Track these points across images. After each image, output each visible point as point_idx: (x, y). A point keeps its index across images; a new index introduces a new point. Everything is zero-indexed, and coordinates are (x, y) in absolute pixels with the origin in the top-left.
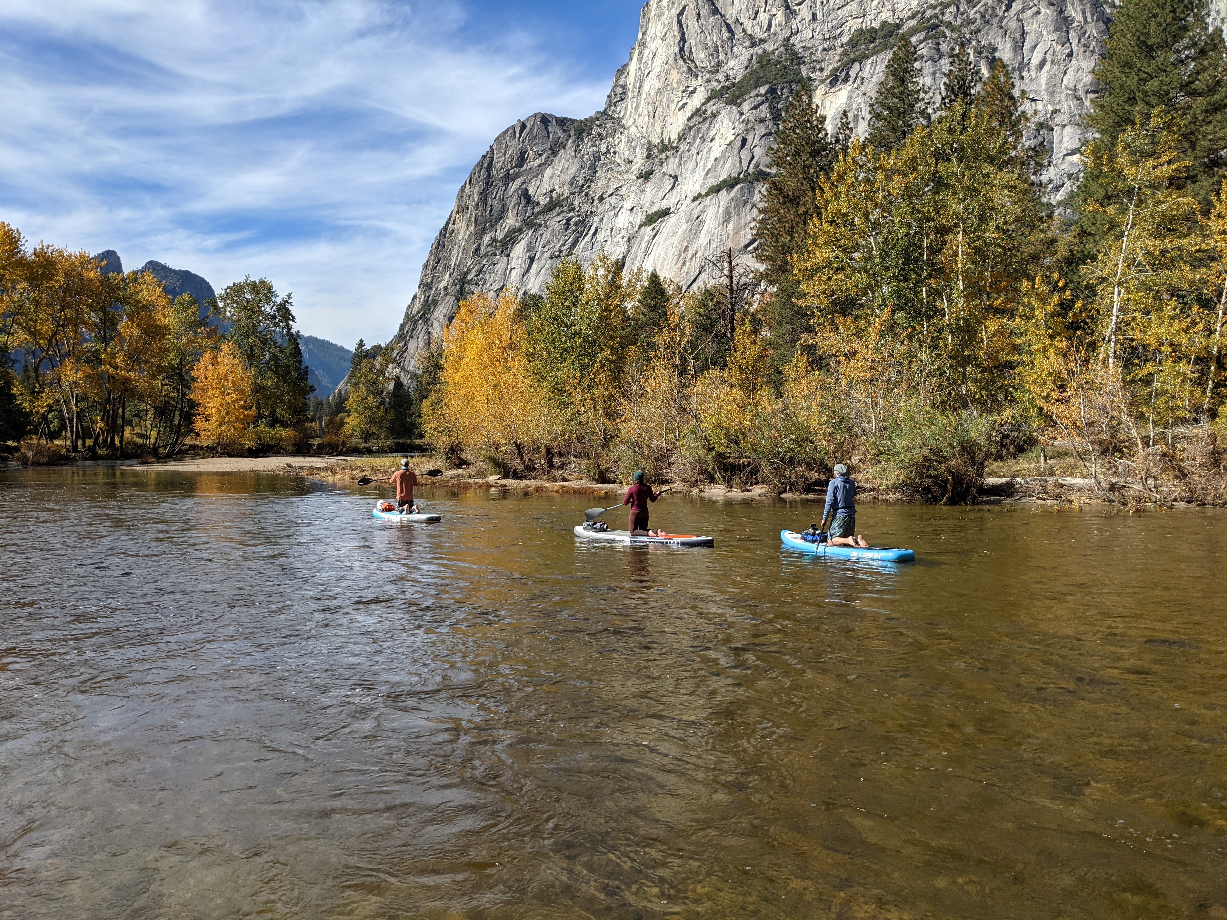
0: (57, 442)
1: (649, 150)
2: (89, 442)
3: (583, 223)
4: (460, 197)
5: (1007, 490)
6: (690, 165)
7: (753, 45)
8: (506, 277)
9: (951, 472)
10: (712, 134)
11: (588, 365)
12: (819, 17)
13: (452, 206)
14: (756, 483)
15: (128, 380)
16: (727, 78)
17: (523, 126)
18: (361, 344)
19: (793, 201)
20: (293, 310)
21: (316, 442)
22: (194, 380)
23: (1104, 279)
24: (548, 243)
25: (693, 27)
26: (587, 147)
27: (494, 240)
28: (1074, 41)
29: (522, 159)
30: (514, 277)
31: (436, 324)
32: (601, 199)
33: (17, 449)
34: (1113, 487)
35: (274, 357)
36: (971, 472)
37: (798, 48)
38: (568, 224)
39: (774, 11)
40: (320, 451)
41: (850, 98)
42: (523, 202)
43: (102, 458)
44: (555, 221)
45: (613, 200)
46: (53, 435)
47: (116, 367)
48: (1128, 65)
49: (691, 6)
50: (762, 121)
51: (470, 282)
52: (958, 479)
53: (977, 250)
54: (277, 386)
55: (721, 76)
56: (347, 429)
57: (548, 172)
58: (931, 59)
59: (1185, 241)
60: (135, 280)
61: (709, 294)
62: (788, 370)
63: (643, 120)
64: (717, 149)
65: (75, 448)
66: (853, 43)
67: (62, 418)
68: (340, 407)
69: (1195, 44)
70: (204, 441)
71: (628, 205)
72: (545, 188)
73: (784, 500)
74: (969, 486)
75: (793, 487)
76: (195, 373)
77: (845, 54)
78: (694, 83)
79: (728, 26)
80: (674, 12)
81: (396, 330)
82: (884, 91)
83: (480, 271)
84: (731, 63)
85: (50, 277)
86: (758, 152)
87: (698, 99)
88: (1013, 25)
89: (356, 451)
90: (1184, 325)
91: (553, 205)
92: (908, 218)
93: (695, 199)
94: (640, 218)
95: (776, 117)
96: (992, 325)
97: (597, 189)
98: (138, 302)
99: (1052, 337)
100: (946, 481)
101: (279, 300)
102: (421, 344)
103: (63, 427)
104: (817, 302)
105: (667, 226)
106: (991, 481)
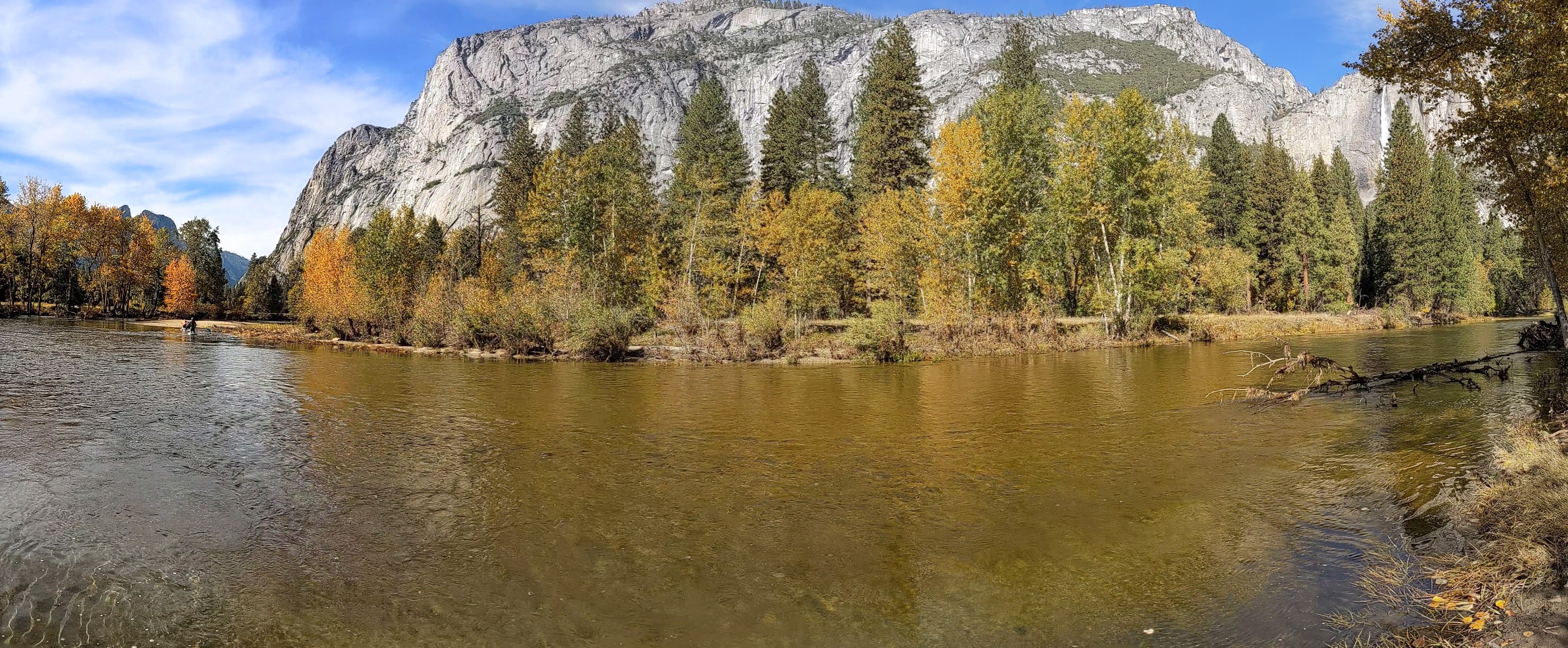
0: (97, 307)
1: (429, 146)
2: (112, 308)
3: (388, 186)
4: (315, 171)
5: (639, 353)
6: (454, 156)
7: (492, 94)
8: (340, 217)
9: (611, 343)
10: (467, 139)
11: (393, 272)
12: (531, 83)
13: (311, 175)
14: (499, 348)
15: (133, 275)
16: (477, 110)
17: (355, 131)
18: (254, 255)
19: (517, 180)
20: (219, 236)
21: (228, 312)
22: (165, 275)
23: (686, 239)
24: (366, 197)
25: (457, 82)
26: (392, 143)
27: (334, 195)
28: (668, 114)
29: (353, 149)
30: (345, 217)
31: (298, 245)
32: (400, 173)
33: (79, 310)
34: (693, 352)
35: (207, 263)
36: (623, 343)
37: (519, 98)
38: (378, 188)
39: (505, 77)
40: (230, 318)
41: (548, 126)
42: (353, 173)
43: (118, 316)
44: (371, 185)
45: (407, 174)
46: (95, 304)
47: (127, 268)
48: (695, 130)
49: (457, 71)
50: (497, 134)
51: (319, 220)
52: (615, 347)
53: (622, 217)
54: (208, 279)
55: (473, 109)
56: (245, 306)
57: (368, 157)
58: (594, 111)
59: (724, 223)
60: (138, 221)
61: (466, 231)
62: (515, 279)
63: (426, 130)
64: (470, 148)
65: (105, 310)
66: (550, 99)
67: (100, 294)
68: (241, 292)
69: (727, 126)
70: (170, 310)
71: (416, 177)
72: (366, 165)
73: (515, 360)
74: (621, 351)
75: (520, 351)
76: (167, 271)
77: (545, 103)
78: (457, 111)
79: (478, 83)
80: (447, 74)
81: (274, 248)
82: (570, 126)
83: (325, 214)
84: (479, 102)
85: (98, 220)
86: (494, 151)
87: (459, 120)
88: (637, 101)
89: (250, 319)
90: (724, 266)
91: (371, 176)
92: (585, 194)
93: (456, 175)
94: (423, 184)
95: (505, 133)
96: (629, 259)
97: (397, 167)
98: (139, 232)
99: (661, 268)
100: (609, 348)
101: (212, 230)
102: (288, 256)
103: (100, 299)
104: (532, 240)
105: (439, 190)
106: (631, 348)
